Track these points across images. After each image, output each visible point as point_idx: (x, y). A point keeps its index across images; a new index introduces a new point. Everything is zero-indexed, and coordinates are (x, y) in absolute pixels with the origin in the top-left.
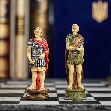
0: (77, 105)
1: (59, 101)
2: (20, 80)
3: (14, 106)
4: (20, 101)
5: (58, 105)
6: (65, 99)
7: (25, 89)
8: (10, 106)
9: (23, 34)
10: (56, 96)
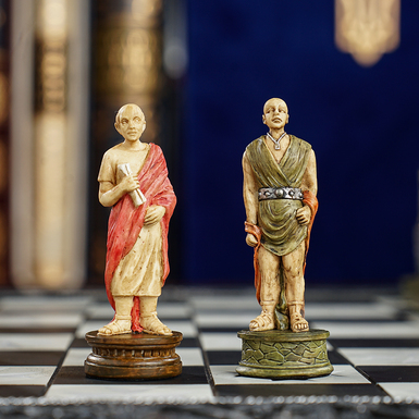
0: (290, 400)
1: (212, 382)
2: (52, 293)
3: (23, 407)
4: (49, 384)
5: (208, 404)
6: (240, 375)
7: (72, 330)
8: (7, 410)
9: (66, 110)
10: (200, 363)
